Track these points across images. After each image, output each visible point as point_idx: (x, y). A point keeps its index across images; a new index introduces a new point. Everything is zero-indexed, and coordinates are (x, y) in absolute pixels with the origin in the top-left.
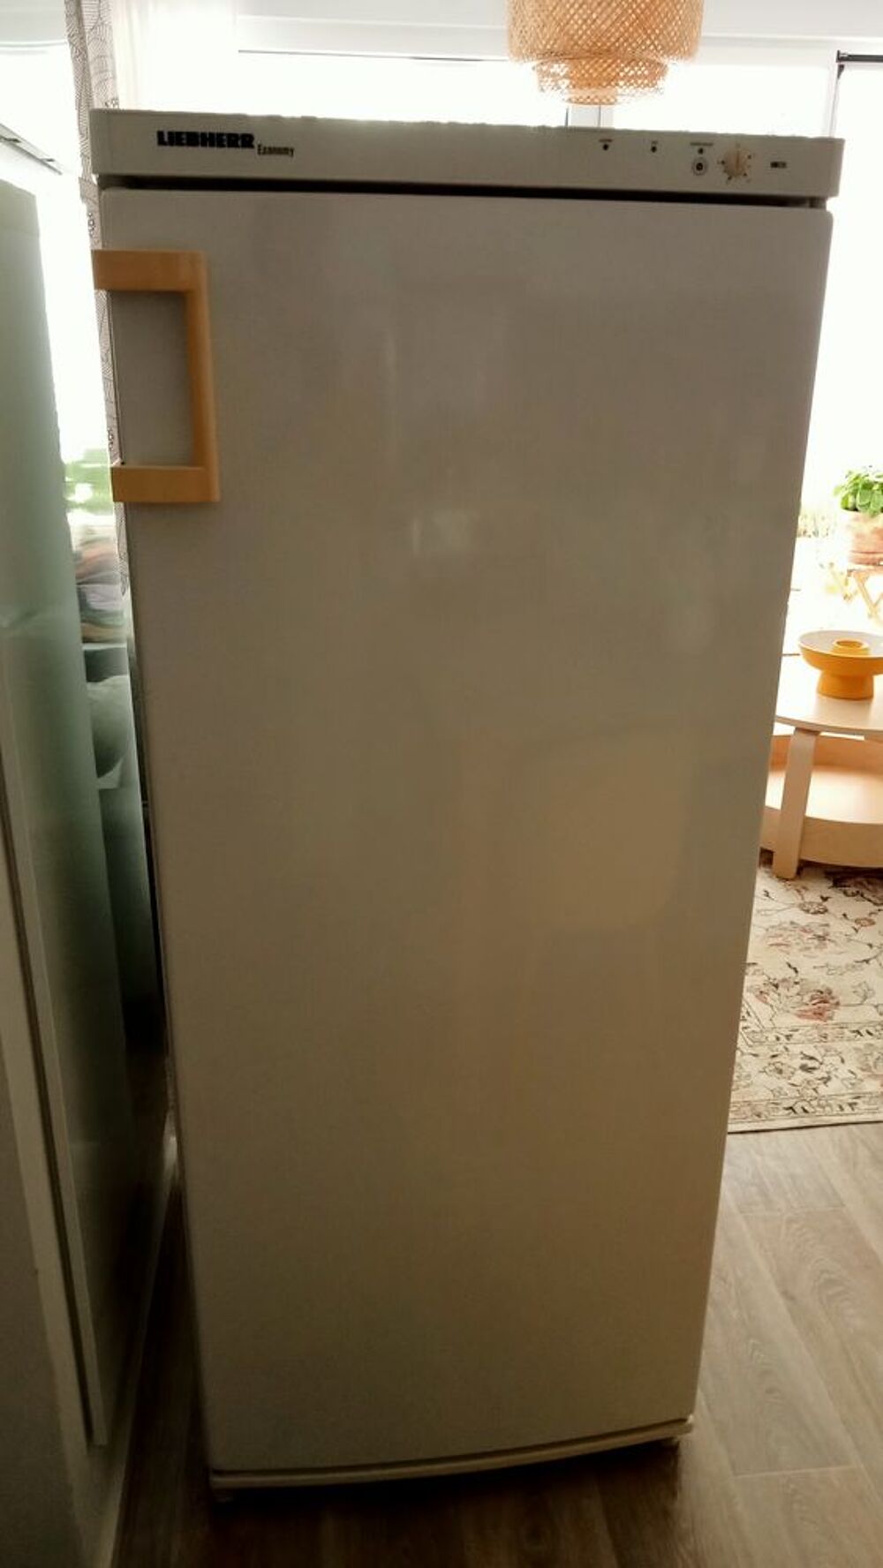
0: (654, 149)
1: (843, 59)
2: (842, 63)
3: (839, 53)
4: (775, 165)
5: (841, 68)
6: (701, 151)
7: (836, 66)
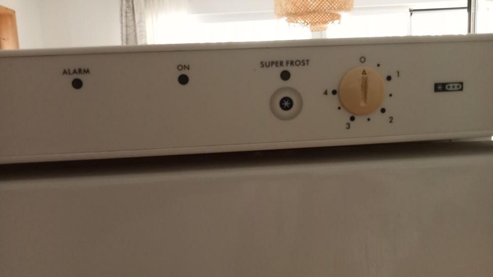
0: (183, 80)
1: (412, 11)
2: (412, 12)
3: (410, 9)
4: (441, 87)
5: (411, 14)
6: (285, 76)
7: (409, 13)
